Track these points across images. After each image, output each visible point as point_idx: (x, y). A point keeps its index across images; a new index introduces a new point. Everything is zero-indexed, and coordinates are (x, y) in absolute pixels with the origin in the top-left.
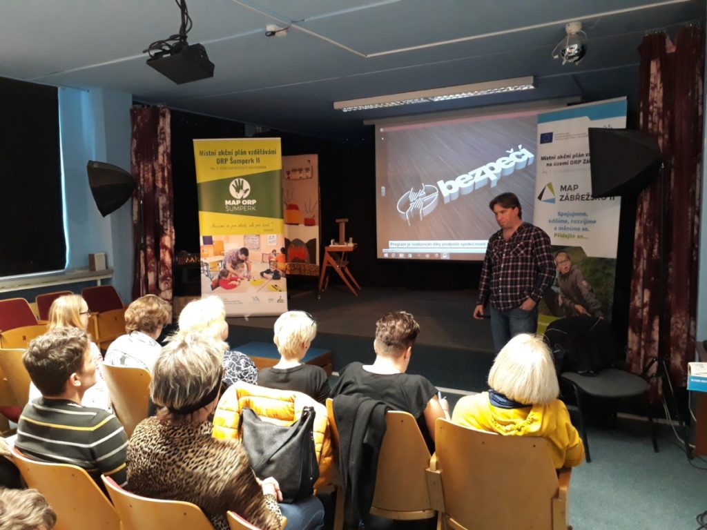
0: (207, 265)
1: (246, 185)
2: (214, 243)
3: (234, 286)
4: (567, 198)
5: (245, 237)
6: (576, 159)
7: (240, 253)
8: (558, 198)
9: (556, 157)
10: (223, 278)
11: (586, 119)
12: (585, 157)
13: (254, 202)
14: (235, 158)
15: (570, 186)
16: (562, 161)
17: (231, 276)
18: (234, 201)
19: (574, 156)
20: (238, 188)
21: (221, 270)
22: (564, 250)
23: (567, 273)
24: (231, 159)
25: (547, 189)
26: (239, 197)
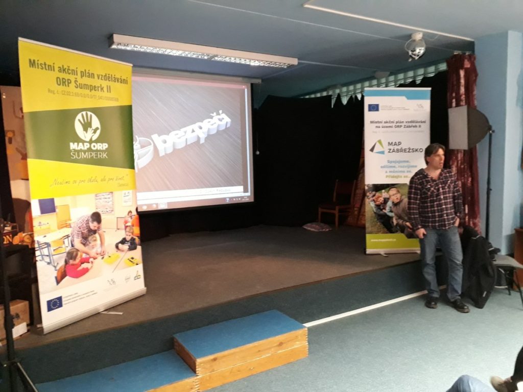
0: (48, 245)
1: (96, 122)
2: (57, 210)
3: (86, 271)
4: (394, 151)
5: (96, 196)
6: (398, 124)
7: (91, 220)
8: (386, 151)
9: (383, 122)
10: (71, 262)
11: (404, 98)
12: (405, 124)
13: (105, 146)
14: (82, 81)
16: (388, 124)
17: (81, 256)
18: (81, 144)
19: (397, 122)
20: (86, 126)
21: (68, 249)
22: (395, 186)
23: (398, 202)
24: (76, 81)
25: (378, 144)
26: (88, 140)
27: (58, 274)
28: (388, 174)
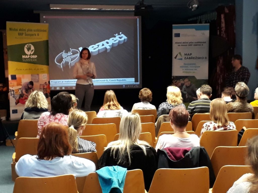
0: (13, 91)
1: (32, 48)
2: (17, 79)
4: (187, 58)
5: (32, 75)
6: (190, 44)
7: (29, 84)
8: (183, 58)
9: (182, 43)
10: (21, 98)
11: (194, 30)
12: (194, 44)
13: (36, 56)
15: (189, 54)
16: (184, 44)
17: (25, 97)
18: (26, 56)
19: (189, 43)
20: (29, 49)
21: (20, 93)
22: (187, 77)
23: (189, 86)
24: (25, 33)
25: (179, 55)
26: (29, 54)
27: (16, 101)
28: (184, 71)
